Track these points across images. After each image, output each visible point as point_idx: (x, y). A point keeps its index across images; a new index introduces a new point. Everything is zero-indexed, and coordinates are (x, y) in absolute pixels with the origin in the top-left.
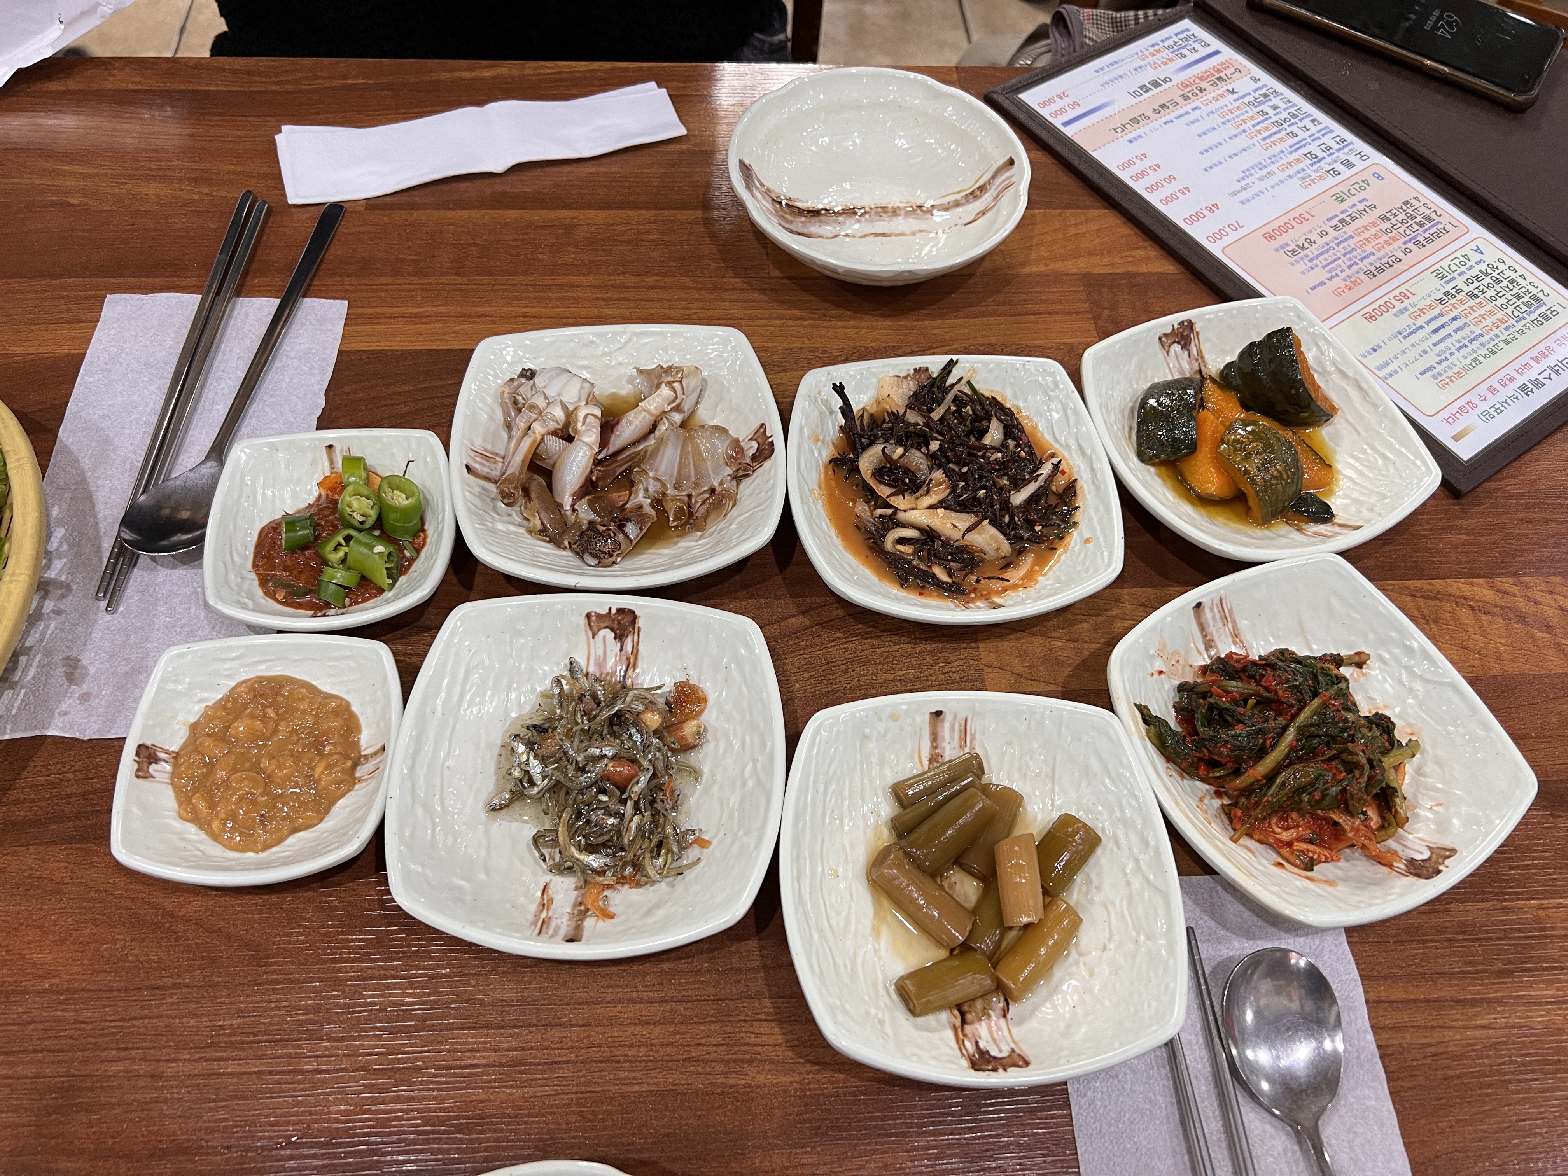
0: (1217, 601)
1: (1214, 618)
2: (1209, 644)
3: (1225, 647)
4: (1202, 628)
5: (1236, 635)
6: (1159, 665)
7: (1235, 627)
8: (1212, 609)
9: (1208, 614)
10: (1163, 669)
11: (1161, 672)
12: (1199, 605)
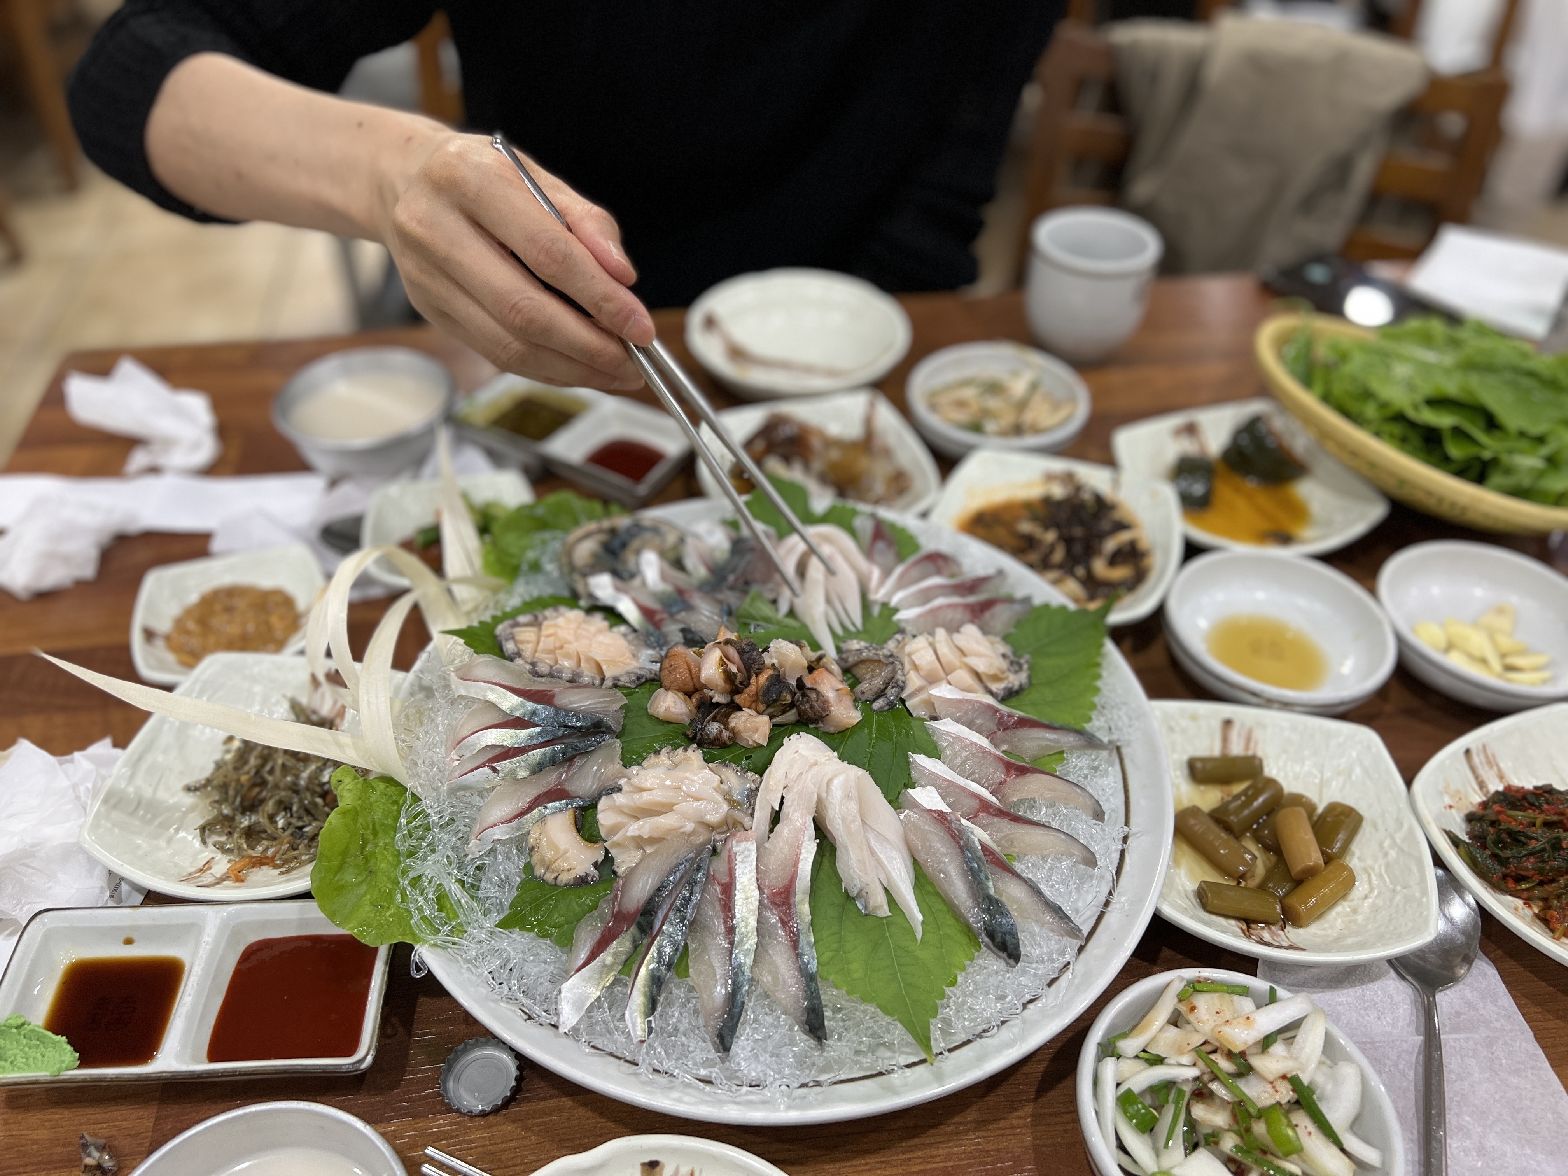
0: (1481, 747)
1: (1481, 763)
2: (1482, 785)
3: (1496, 786)
4: (1473, 769)
5: (1501, 777)
6: (1448, 801)
7: (1499, 770)
8: (1478, 755)
9: (1476, 760)
10: (1451, 803)
11: (1451, 807)
12: (1468, 752)
